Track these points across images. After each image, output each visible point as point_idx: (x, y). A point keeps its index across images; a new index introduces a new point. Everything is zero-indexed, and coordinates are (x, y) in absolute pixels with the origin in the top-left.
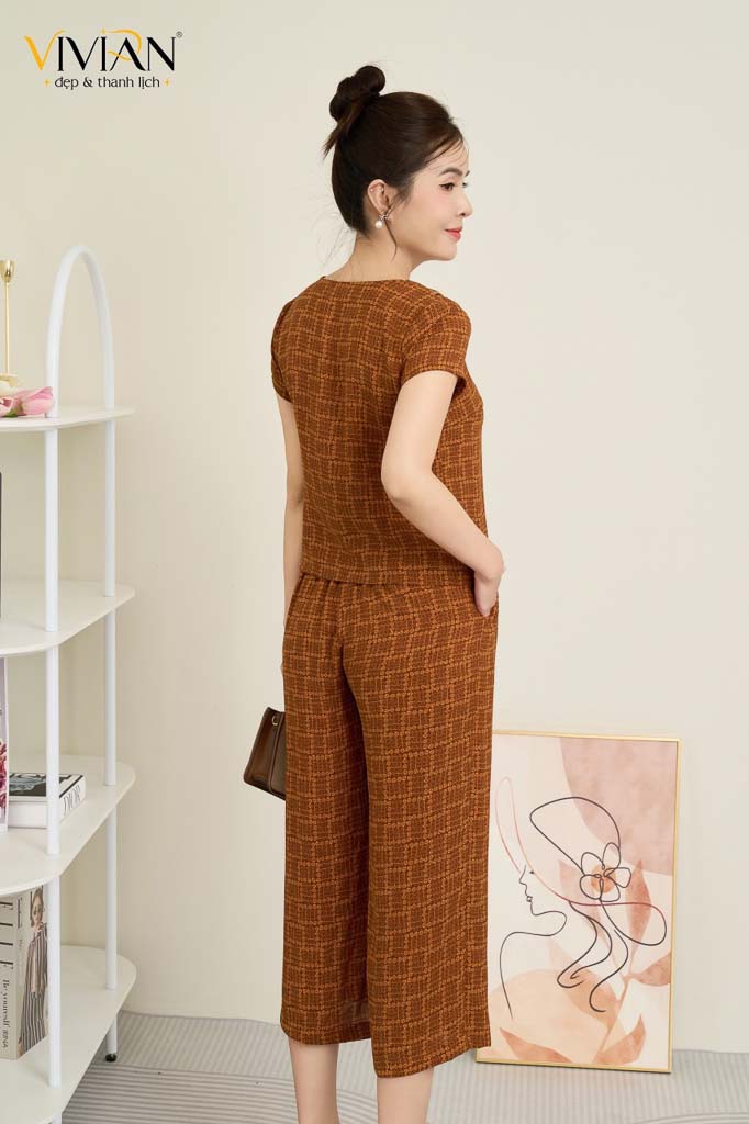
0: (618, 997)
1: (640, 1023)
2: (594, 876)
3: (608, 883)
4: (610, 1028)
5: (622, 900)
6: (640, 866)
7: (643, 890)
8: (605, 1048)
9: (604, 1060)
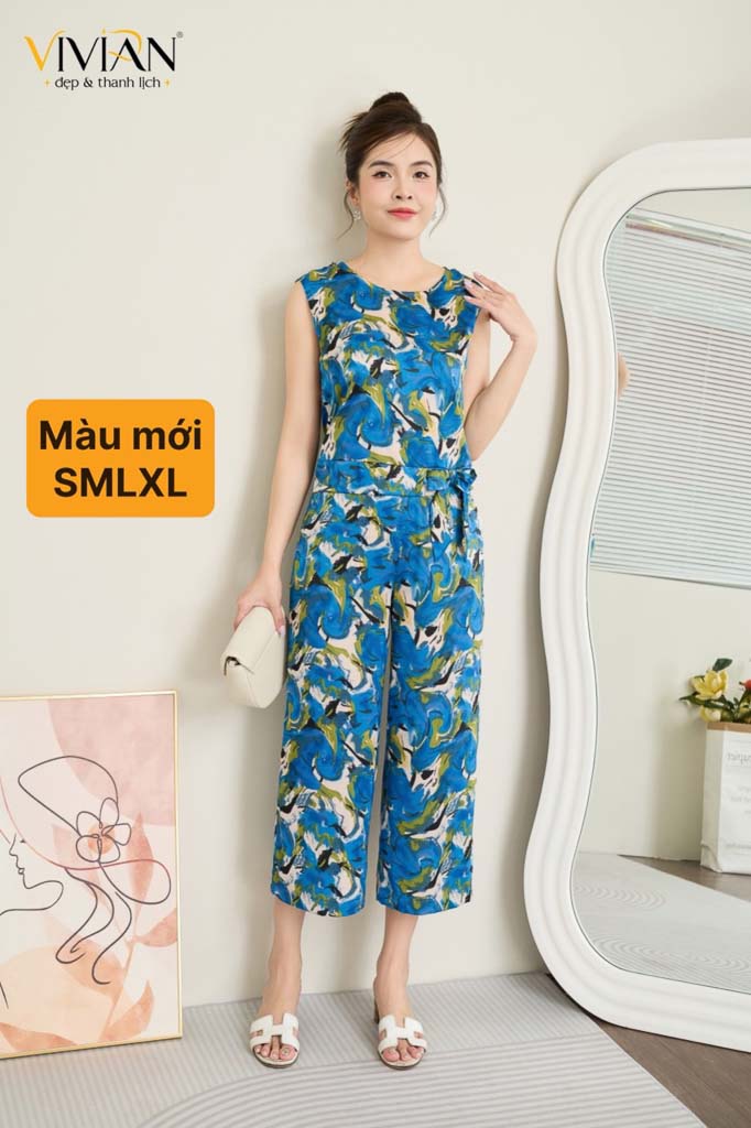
0: (123, 965)
1: (148, 991)
2: (91, 836)
5: (122, 859)
6: (140, 820)
7: (144, 844)
9: (111, 1037)
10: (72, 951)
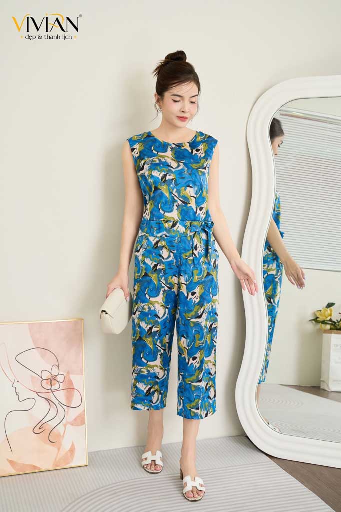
0: (62, 434)
2: (48, 380)
3: (54, 382)
4: (59, 449)
5: (61, 388)
8: (58, 460)
9: (57, 466)
10: (40, 429)
